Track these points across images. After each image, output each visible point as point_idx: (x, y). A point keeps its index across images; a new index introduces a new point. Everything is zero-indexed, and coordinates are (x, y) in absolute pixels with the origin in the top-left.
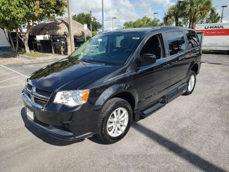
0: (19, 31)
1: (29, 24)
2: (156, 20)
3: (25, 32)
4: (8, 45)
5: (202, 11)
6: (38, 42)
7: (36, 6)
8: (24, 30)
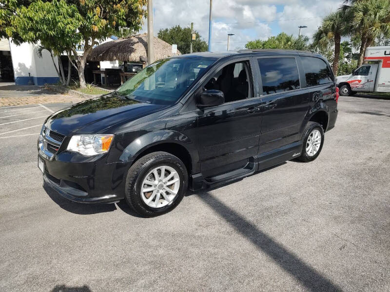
0: (72, 54)
1: (87, 43)
2: (303, 39)
3: (81, 55)
4: (56, 75)
5: (383, 24)
6: (103, 72)
7: (97, 16)
8: (80, 53)
